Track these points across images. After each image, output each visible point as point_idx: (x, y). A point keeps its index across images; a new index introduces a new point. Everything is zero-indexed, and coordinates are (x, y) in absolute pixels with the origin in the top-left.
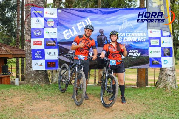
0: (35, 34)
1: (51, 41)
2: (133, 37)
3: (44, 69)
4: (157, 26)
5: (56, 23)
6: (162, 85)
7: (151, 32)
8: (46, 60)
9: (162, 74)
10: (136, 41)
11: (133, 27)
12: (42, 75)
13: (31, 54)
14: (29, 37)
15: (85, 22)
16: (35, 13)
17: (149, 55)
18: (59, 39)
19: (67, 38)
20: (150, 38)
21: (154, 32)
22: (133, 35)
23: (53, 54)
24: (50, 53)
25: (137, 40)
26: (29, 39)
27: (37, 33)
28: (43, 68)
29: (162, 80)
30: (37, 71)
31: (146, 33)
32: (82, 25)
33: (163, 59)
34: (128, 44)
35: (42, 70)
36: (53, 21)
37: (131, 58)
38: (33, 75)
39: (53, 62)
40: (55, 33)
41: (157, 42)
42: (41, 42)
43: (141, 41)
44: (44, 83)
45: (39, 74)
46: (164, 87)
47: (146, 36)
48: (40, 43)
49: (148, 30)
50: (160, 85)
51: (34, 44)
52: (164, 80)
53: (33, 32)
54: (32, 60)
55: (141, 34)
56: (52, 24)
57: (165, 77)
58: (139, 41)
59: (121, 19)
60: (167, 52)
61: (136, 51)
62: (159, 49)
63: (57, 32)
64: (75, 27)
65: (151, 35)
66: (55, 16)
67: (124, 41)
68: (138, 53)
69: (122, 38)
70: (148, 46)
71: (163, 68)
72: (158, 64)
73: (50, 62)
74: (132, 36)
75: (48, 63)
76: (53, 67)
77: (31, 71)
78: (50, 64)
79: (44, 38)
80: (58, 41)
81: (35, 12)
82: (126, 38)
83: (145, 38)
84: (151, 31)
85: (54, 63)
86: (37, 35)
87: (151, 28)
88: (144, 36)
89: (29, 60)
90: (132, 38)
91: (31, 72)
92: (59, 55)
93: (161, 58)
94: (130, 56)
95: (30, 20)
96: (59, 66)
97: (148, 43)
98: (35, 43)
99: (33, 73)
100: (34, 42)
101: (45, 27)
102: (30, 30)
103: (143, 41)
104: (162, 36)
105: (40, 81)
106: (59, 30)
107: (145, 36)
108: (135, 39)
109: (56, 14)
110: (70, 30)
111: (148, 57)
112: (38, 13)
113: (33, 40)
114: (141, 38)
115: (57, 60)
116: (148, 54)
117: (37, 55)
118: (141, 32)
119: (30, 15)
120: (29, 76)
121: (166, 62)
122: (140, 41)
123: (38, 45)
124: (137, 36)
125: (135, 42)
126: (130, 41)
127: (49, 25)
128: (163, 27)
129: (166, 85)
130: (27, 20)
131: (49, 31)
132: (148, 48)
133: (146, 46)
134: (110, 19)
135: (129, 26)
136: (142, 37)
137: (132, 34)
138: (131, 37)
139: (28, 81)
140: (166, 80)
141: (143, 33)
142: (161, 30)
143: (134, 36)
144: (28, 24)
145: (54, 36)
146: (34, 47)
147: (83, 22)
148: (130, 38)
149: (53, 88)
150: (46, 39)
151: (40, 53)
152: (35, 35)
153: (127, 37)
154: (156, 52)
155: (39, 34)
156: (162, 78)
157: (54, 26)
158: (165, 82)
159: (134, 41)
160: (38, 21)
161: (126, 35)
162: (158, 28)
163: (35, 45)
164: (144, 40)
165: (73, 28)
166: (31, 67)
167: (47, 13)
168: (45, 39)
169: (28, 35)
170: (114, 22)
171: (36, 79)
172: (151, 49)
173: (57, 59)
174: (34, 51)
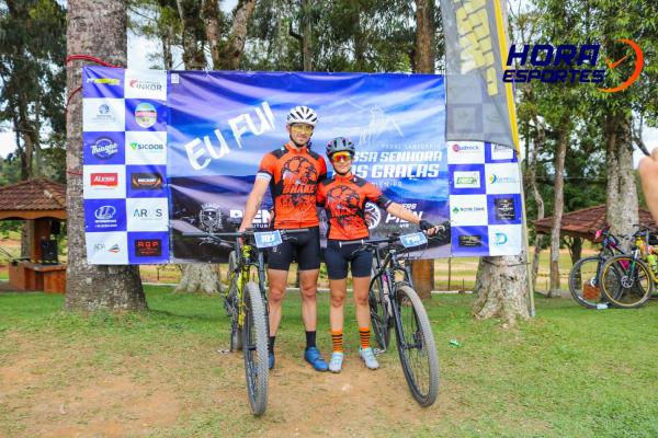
0: (95, 150)
1: (148, 172)
2: (400, 163)
3: (125, 262)
4: (476, 132)
5: (165, 115)
6: (490, 309)
7: (456, 149)
8: (130, 235)
9: (491, 275)
10: (409, 176)
11: (401, 134)
12: (121, 280)
13: (81, 214)
14: (77, 160)
15: (253, 115)
16: (95, 85)
17: (449, 218)
18: (174, 168)
19: (197, 167)
20: (453, 168)
21: (466, 148)
22: (401, 156)
23: (152, 213)
24: (144, 213)
25: (414, 173)
26: (77, 165)
27: (102, 149)
28: (122, 258)
29: (490, 295)
30: (104, 268)
31: (441, 153)
32: (246, 124)
33: (493, 230)
34: (387, 185)
35: (120, 266)
36: (154, 109)
37: (393, 227)
38: (89, 280)
39: (151, 241)
40: (161, 147)
41: (474, 181)
42: (115, 175)
43: (424, 176)
44: (125, 305)
45: (108, 276)
46: (497, 315)
47: (440, 159)
48: (112, 179)
49: (449, 143)
50: (484, 310)
51: (93, 183)
52: (497, 293)
53: (89, 145)
54: (87, 234)
55: (427, 156)
56: (152, 122)
57: (499, 284)
58: (418, 175)
59: (365, 110)
60: (506, 207)
61: (409, 206)
62: (481, 200)
63: (164, 146)
64: (223, 133)
65: (454, 159)
66: (161, 95)
67: (373, 176)
68: (415, 213)
69: (366, 167)
70: (447, 191)
71: (492, 258)
72: (479, 244)
73: (144, 241)
74: (398, 160)
75: (137, 242)
76: (152, 255)
77: (83, 269)
78: (143, 246)
79: (123, 162)
80: (170, 173)
81: (97, 81)
82: (381, 167)
83: (437, 166)
84: (456, 145)
85: (155, 244)
86: (101, 153)
87: (458, 135)
88: (433, 162)
89: (78, 231)
90: (398, 167)
91: (84, 272)
92: (173, 216)
93: (486, 228)
94: (392, 222)
95: (80, 107)
96: (172, 253)
97: (445, 183)
98: (97, 179)
99: (89, 275)
100: (93, 176)
101: (127, 129)
102: (78, 139)
103: (430, 175)
104: (489, 159)
105: (112, 301)
106: (171, 139)
107: (437, 162)
108: (406, 171)
109: (164, 89)
110: (206, 138)
111: (447, 225)
112: (106, 85)
113: (88, 170)
114: (426, 166)
115: (165, 233)
116: (447, 215)
117: (102, 218)
118: (425, 151)
119: (79, 89)
120: (77, 284)
121: (502, 240)
122: (421, 178)
123: (105, 187)
124: (414, 162)
125: (405, 180)
126: (391, 176)
127: (141, 124)
128: (492, 135)
129: (503, 308)
130: (72, 107)
131: (142, 143)
132: (444, 196)
133: (439, 191)
134: (331, 106)
135: (390, 128)
136: (429, 163)
137: (399, 153)
138: (396, 164)
139: (75, 300)
140: (501, 294)
141: (432, 153)
142: (488, 144)
143: (403, 160)
144: (74, 120)
145: (158, 158)
146: (92, 192)
147: (247, 116)
148: (393, 166)
149: (154, 322)
150: (129, 168)
151: (111, 211)
152: (96, 155)
153: (384, 164)
154: (470, 209)
155: (110, 149)
156: (489, 287)
157: (158, 126)
158: (500, 299)
159: (404, 176)
160: (104, 111)
161: (379, 157)
162: (476, 136)
163: (94, 187)
164: (433, 173)
165: (217, 132)
166: (85, 256)
167: (135, 85)
168: (127, 167)
169: (73, 153)
170: (344, 117)
171: (98, 294)
172: (455, 201)
173: (167, 230)
174: (93, 205)
